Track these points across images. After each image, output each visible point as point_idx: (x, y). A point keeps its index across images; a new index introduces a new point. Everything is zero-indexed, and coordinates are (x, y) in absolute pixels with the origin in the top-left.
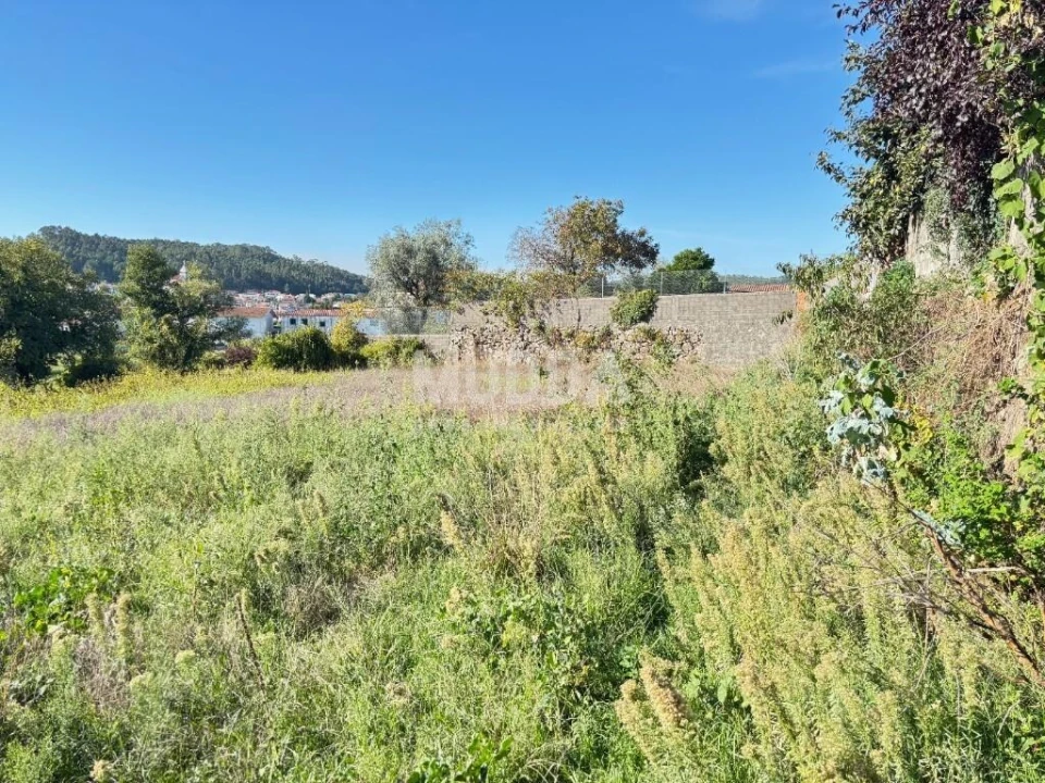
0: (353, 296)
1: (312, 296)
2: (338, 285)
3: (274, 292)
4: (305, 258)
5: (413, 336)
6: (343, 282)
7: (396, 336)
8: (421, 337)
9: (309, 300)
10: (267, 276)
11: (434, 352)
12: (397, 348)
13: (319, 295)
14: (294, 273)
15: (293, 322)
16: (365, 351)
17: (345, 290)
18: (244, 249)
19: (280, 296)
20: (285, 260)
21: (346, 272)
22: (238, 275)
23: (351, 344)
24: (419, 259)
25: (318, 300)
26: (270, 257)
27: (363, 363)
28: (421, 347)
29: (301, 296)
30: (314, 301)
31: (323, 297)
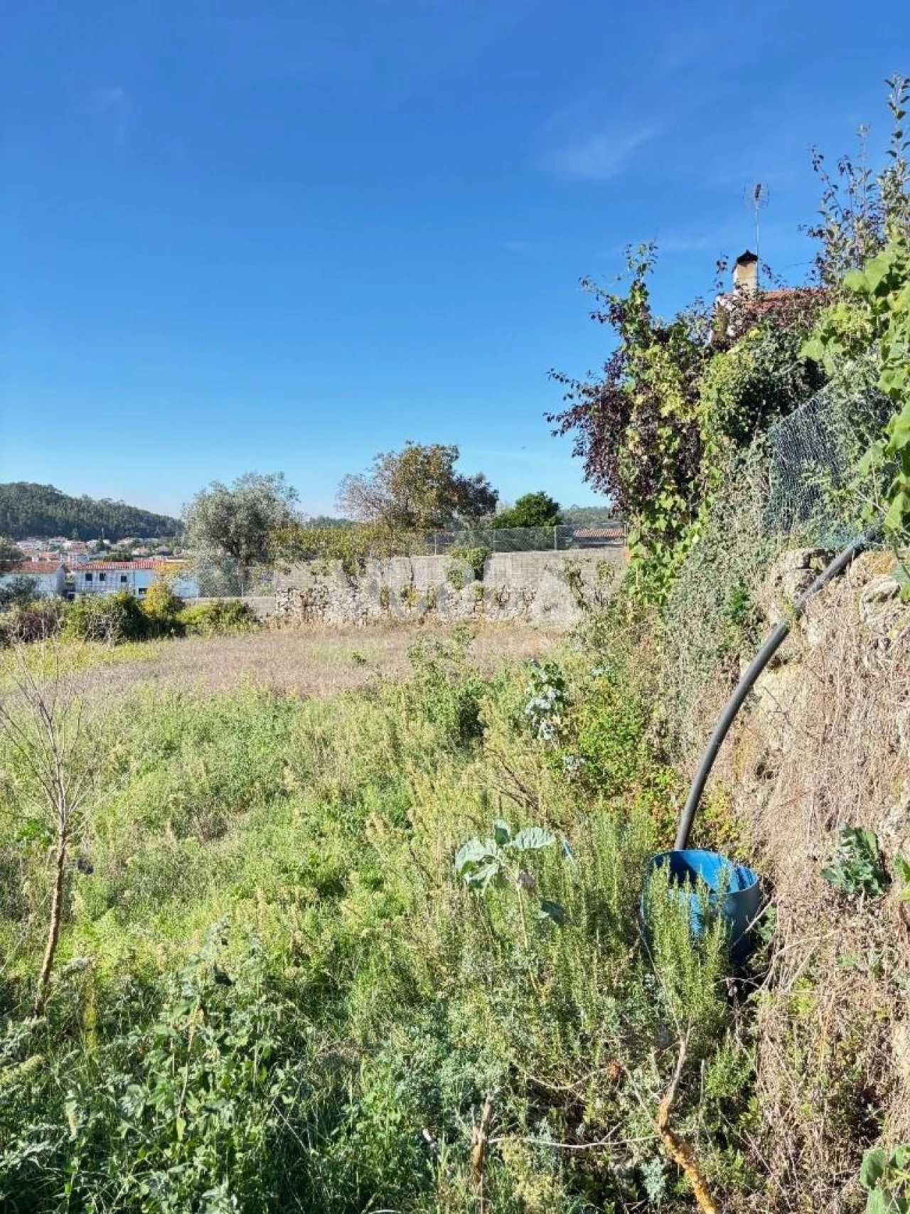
0: (155, 540)
1: (106, 542)
2: (136, 529)
3: (59, 538)
4: (96, 497)
5: (234, 599)
6: (142, 525)
7: (215, 599)
8: (244, 600)
9: (102, 547)
10: (51, 520)
11: (258, 615)
12: (218, 613)
13: (114, 541)
14: (82, 515)
15: (89, 577)
16: (182, 617)
17: (145, 534)
18: (22, 488)
19: (68, 544)
20: (72, 500)
21: (146, 512)
22: (15, 519)
23: (166, 609)
24: (241, 517)
25: (114, 547)
26: (53, 497)
27: (180, 630)
28: (244, 610)
29: (93, 543)
30: (108, 548)
31: (120, 543)
